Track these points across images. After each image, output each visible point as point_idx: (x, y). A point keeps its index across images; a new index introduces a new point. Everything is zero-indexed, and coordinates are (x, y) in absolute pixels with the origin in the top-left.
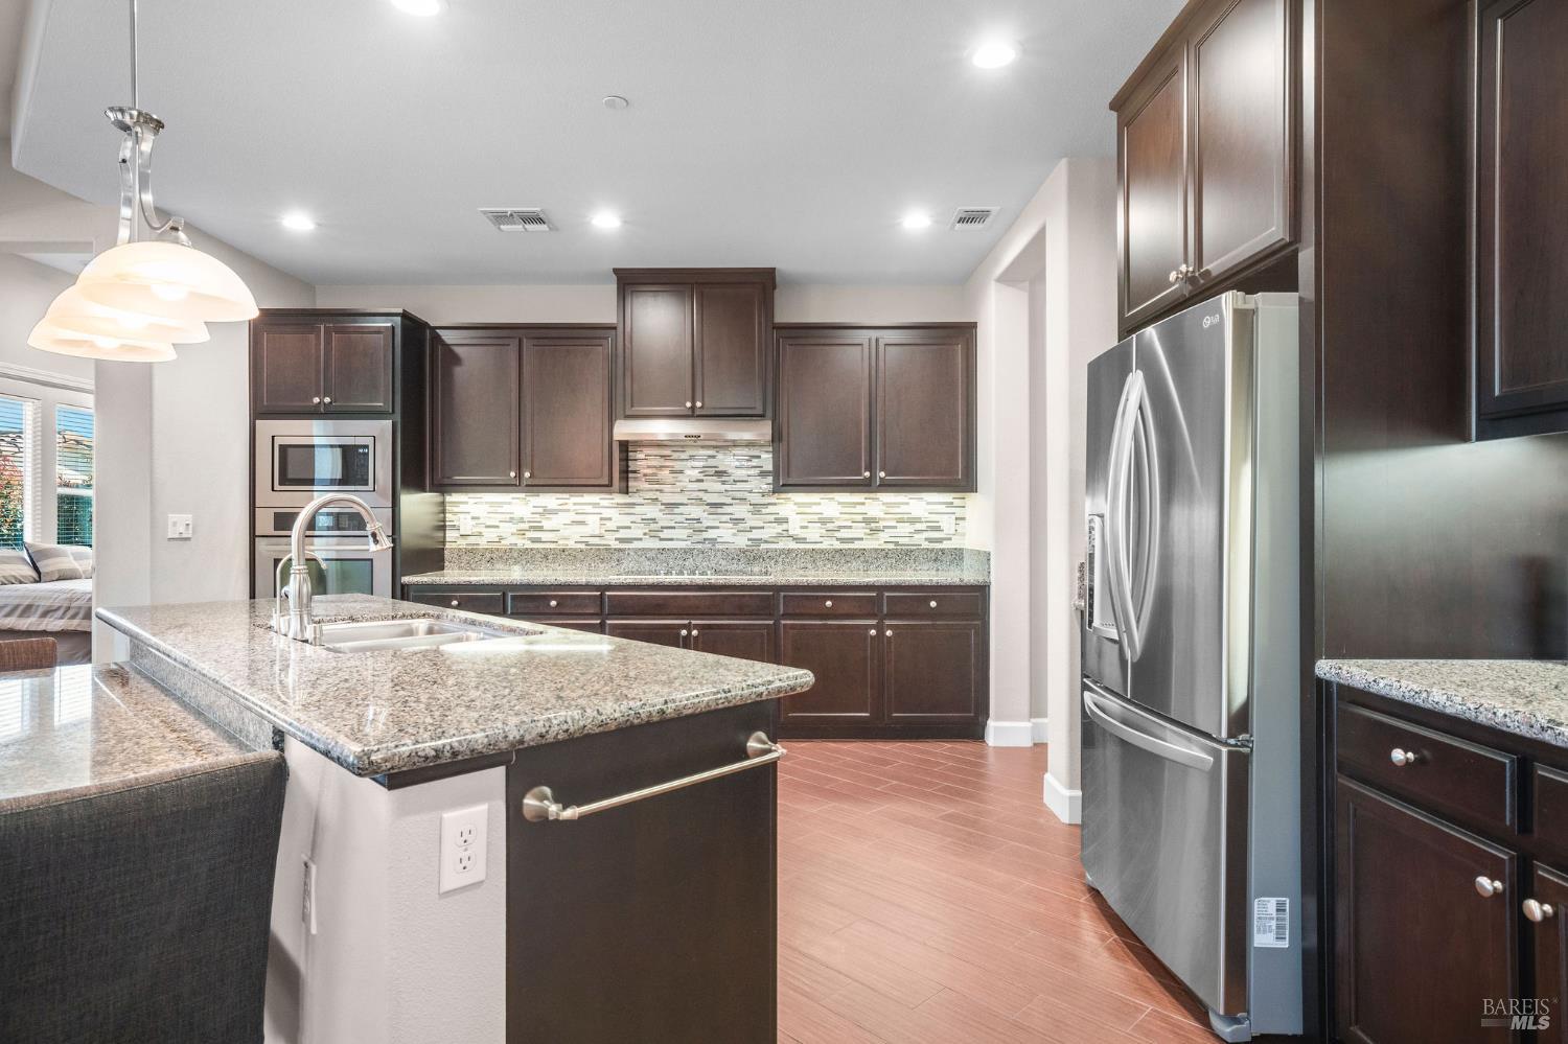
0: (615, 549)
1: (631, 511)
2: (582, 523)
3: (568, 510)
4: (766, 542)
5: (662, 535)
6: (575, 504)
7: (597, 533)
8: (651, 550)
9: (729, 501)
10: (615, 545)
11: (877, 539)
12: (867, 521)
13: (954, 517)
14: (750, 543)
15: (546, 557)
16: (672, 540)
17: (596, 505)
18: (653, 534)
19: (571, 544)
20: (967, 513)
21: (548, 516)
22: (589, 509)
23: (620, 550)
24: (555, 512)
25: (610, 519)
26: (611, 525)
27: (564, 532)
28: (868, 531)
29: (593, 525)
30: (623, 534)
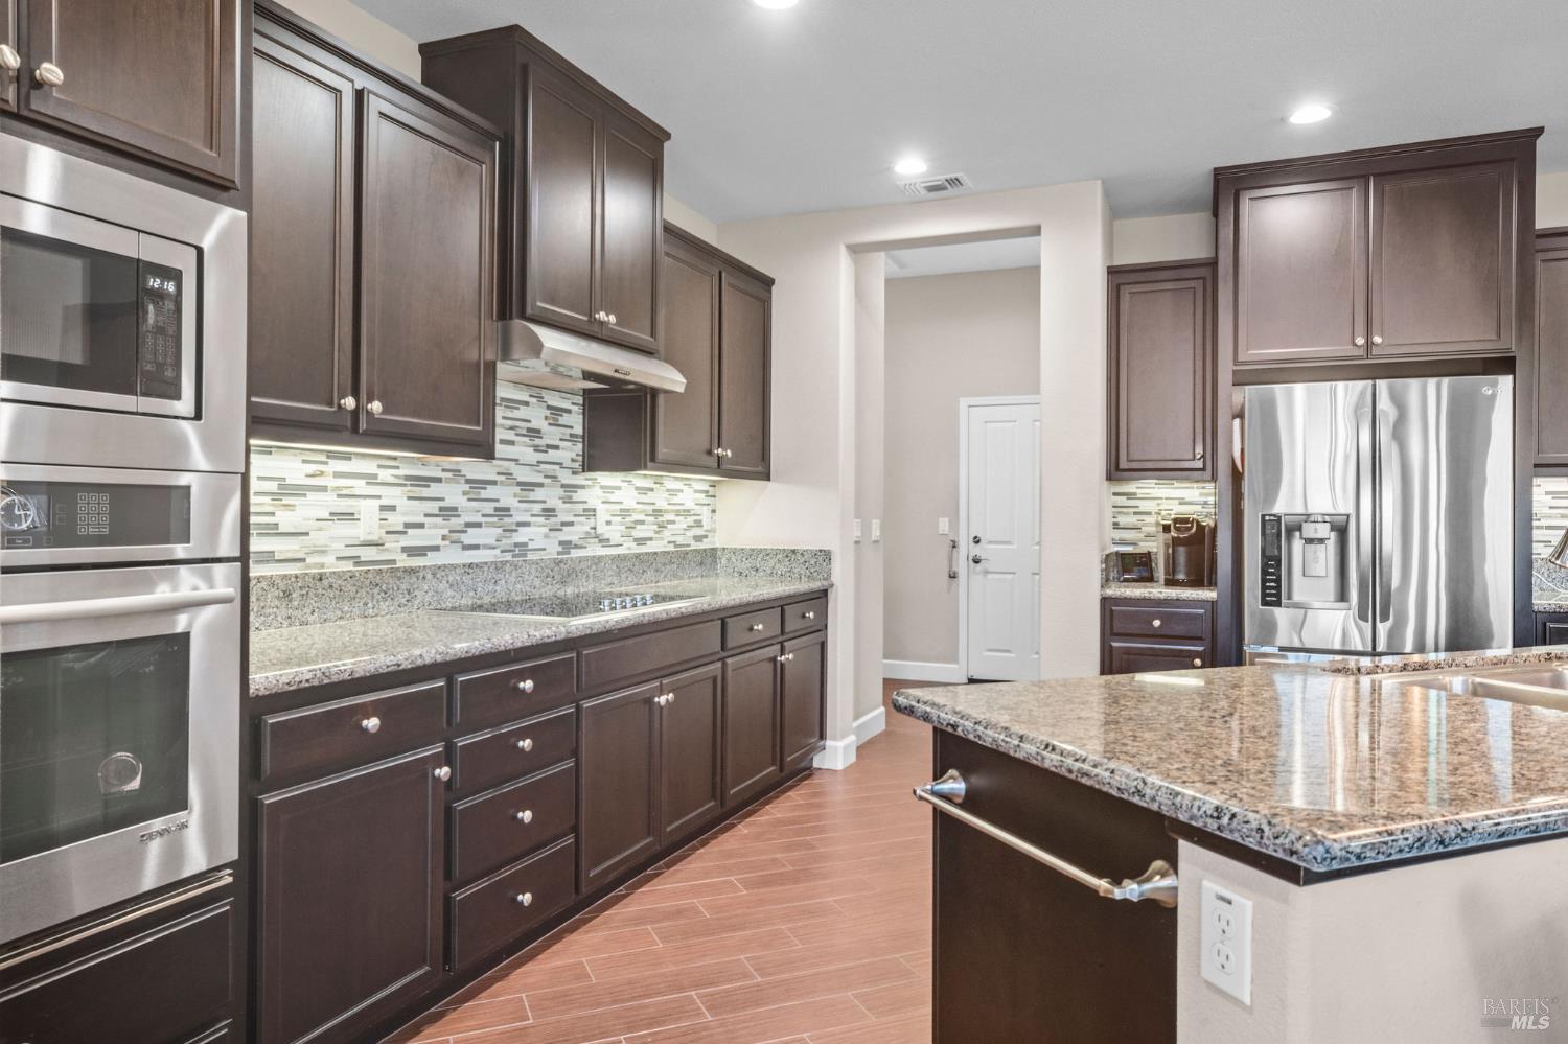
0: (405, 570)
1: (425, 492)
2: (349, 516)
3: (324, 489)
4: (576, 547)
5: (467, 539)
6: (337, 475)
7: (374, 537)
8: (454, 567)
9: (539, 479)
10: (404, 561)
11: (662, 539)
12: (657, 513)
13: (710, 508)
14: (560, 549)
15: (287, 594)
16: (477, 547)
17: (371, 479)
18: (453, 538)
19: (330, 564)
20: (718, 504)
21: (286, 501)
22: (360, 486)
23: (411, 571)
24: (299, 491)
25: (392, 508)
26: (396, 520)
27: (318, 538)
28: (656, 527)
29: (369, 523)
30: (415, 538)
